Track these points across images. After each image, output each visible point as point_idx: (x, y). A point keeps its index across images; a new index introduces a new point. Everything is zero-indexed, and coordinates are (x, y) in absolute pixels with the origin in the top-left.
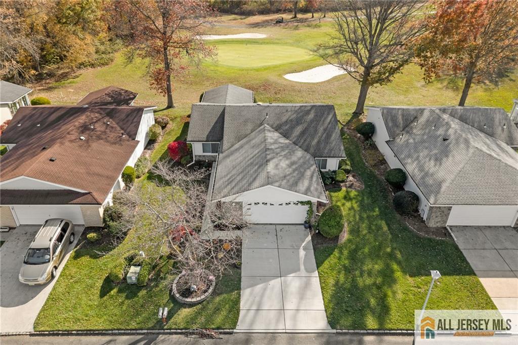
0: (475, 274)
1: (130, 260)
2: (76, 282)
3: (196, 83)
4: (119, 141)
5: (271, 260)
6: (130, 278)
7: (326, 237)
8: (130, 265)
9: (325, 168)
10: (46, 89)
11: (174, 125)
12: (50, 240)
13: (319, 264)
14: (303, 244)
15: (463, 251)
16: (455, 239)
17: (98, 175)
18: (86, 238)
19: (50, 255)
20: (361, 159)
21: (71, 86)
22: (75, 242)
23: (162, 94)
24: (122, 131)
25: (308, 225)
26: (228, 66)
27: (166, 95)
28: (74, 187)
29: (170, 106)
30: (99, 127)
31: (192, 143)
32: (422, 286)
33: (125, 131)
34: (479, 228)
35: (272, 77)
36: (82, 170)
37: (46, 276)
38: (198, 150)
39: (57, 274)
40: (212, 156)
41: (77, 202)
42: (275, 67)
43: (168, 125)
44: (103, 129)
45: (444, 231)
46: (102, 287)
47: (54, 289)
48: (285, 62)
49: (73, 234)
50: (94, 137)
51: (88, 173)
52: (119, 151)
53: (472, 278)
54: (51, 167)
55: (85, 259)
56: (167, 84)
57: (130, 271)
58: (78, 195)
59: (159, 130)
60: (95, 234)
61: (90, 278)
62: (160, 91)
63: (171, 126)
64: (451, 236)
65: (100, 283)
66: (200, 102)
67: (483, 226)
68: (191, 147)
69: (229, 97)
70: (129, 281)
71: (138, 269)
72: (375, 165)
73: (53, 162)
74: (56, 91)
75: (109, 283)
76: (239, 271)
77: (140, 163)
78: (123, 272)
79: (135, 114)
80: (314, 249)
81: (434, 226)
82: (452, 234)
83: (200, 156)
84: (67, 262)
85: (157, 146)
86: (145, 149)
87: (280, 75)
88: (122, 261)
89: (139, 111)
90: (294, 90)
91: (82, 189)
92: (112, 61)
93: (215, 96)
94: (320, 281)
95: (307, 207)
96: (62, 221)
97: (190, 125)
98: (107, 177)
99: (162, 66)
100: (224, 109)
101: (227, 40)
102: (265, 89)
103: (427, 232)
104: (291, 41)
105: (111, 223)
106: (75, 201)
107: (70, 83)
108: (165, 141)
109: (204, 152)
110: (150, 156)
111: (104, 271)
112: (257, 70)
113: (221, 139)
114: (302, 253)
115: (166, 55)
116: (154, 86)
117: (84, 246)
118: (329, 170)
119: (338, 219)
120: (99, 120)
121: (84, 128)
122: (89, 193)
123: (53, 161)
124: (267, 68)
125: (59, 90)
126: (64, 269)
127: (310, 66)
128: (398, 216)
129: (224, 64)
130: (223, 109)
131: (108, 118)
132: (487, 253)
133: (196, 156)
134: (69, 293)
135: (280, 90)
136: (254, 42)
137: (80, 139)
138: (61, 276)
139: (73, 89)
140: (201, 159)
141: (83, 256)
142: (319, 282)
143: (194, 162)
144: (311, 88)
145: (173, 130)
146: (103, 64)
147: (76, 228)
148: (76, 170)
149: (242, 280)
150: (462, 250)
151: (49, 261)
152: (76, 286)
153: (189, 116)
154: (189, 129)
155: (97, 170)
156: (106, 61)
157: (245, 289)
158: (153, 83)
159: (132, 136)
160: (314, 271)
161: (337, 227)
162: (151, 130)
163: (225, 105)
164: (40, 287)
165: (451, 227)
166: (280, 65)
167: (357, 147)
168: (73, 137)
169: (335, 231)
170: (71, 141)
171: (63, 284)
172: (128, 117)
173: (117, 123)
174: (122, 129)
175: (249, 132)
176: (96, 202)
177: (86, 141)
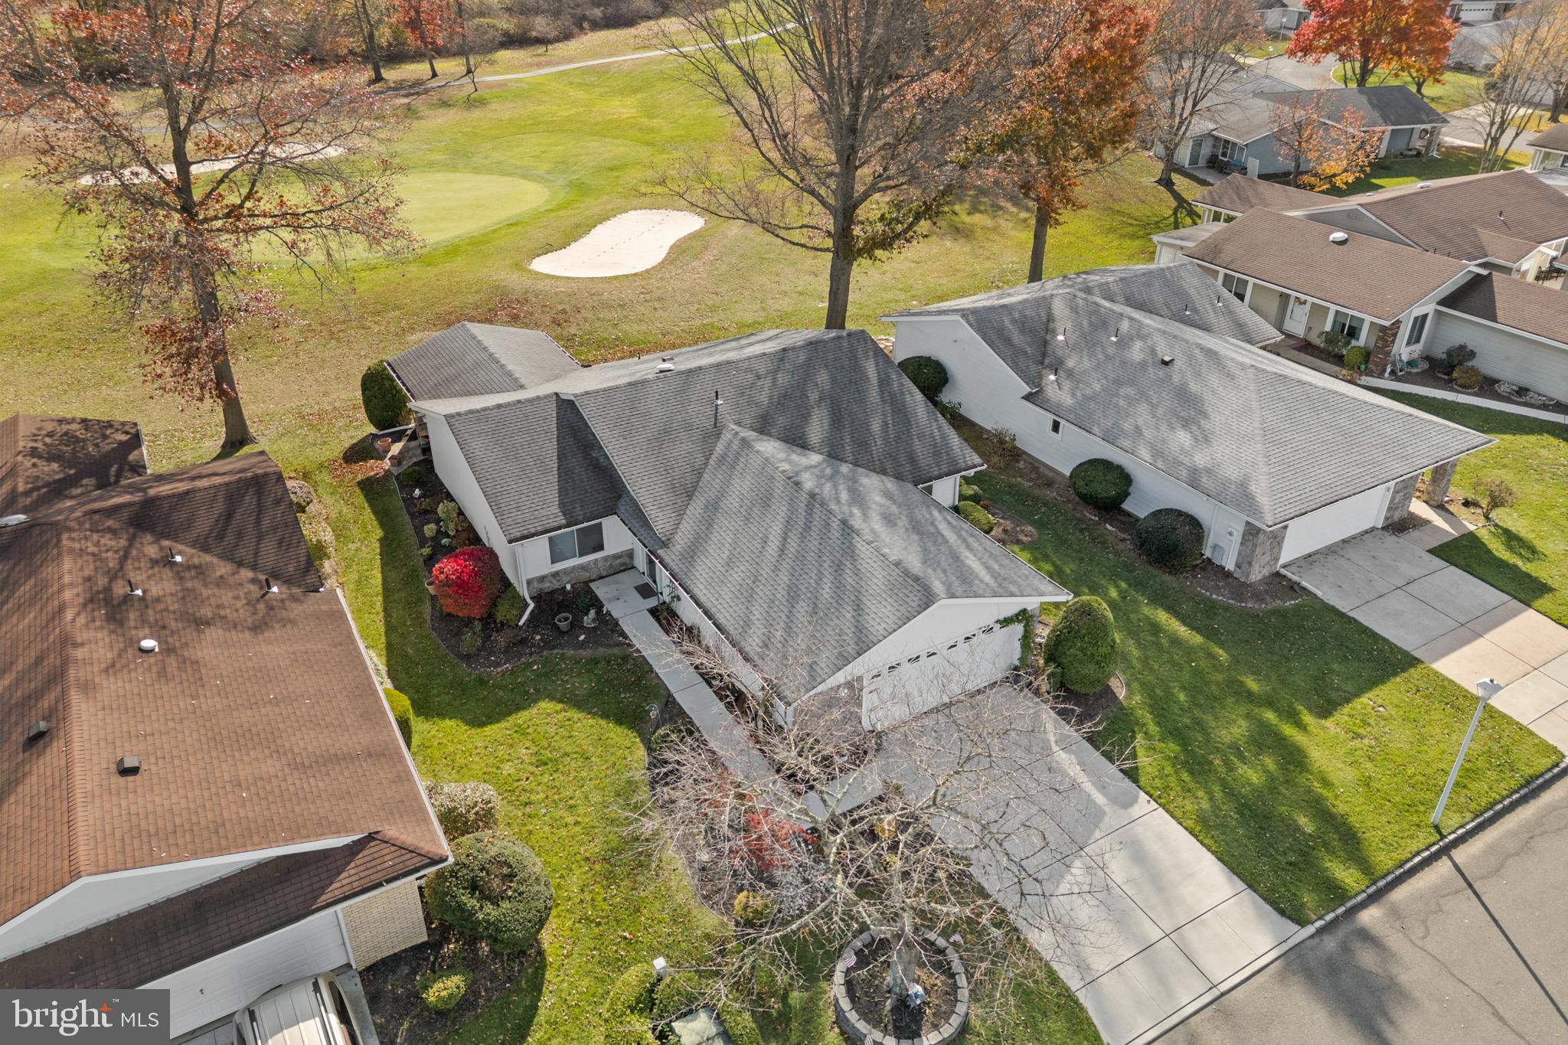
0: (1419, 661)
14: (1053, 737)
15: (1355, 615)
16: (1320, 593)
29: (239, 438)
30: (151, 586)
32: (1362, 731)
33: (257, 569)
34: (1332, 551)
36: (265, 766)
38: (528, 563)
40: (582, 567)
41: (347, 890)
44: (169, 587)
45: (1287, 583)
50: (174, 627)
51: (296, 767)
56: (215, 365)
58: (328, 863)
64: (1306, 588)
67: (1336, 544)
73: (138, 777)
80: (1087, 738)
81: (1259, 577)
82: (1305, 583)
83: (542, 579)
87: (518, 266)
91: (337, 833)
94: (1173, 816)
95: (1018, 629)
96: (317, 988)
98: (370, 755)
100: (574, 406)
103: (1260, 597)
104: (439, 157)
106: (336, 889)
109: (555, 561)
114: (1068, 760)
120: (125, 557)
121: (112, 607)
122: (371, 837)
123: (134, 771)
127: (578, 226)
128: (1172, 580)
130: (563, 406)
132: (1393, 604)
133: (529, 583)
137: (142, 651)
140: (547, 586)
142: (1174, 822)
143: (534, 604)
148: (245, 771)
150: (1351, 614)
155: (311, 742)
160: (1135, 800)
163: (568, 398)
170: (110, 670)
172: (229, 516)
173: (205, 549)
174: (240, 564)
175: (700, 460)
176: (417, 861)
177: (168, 650)
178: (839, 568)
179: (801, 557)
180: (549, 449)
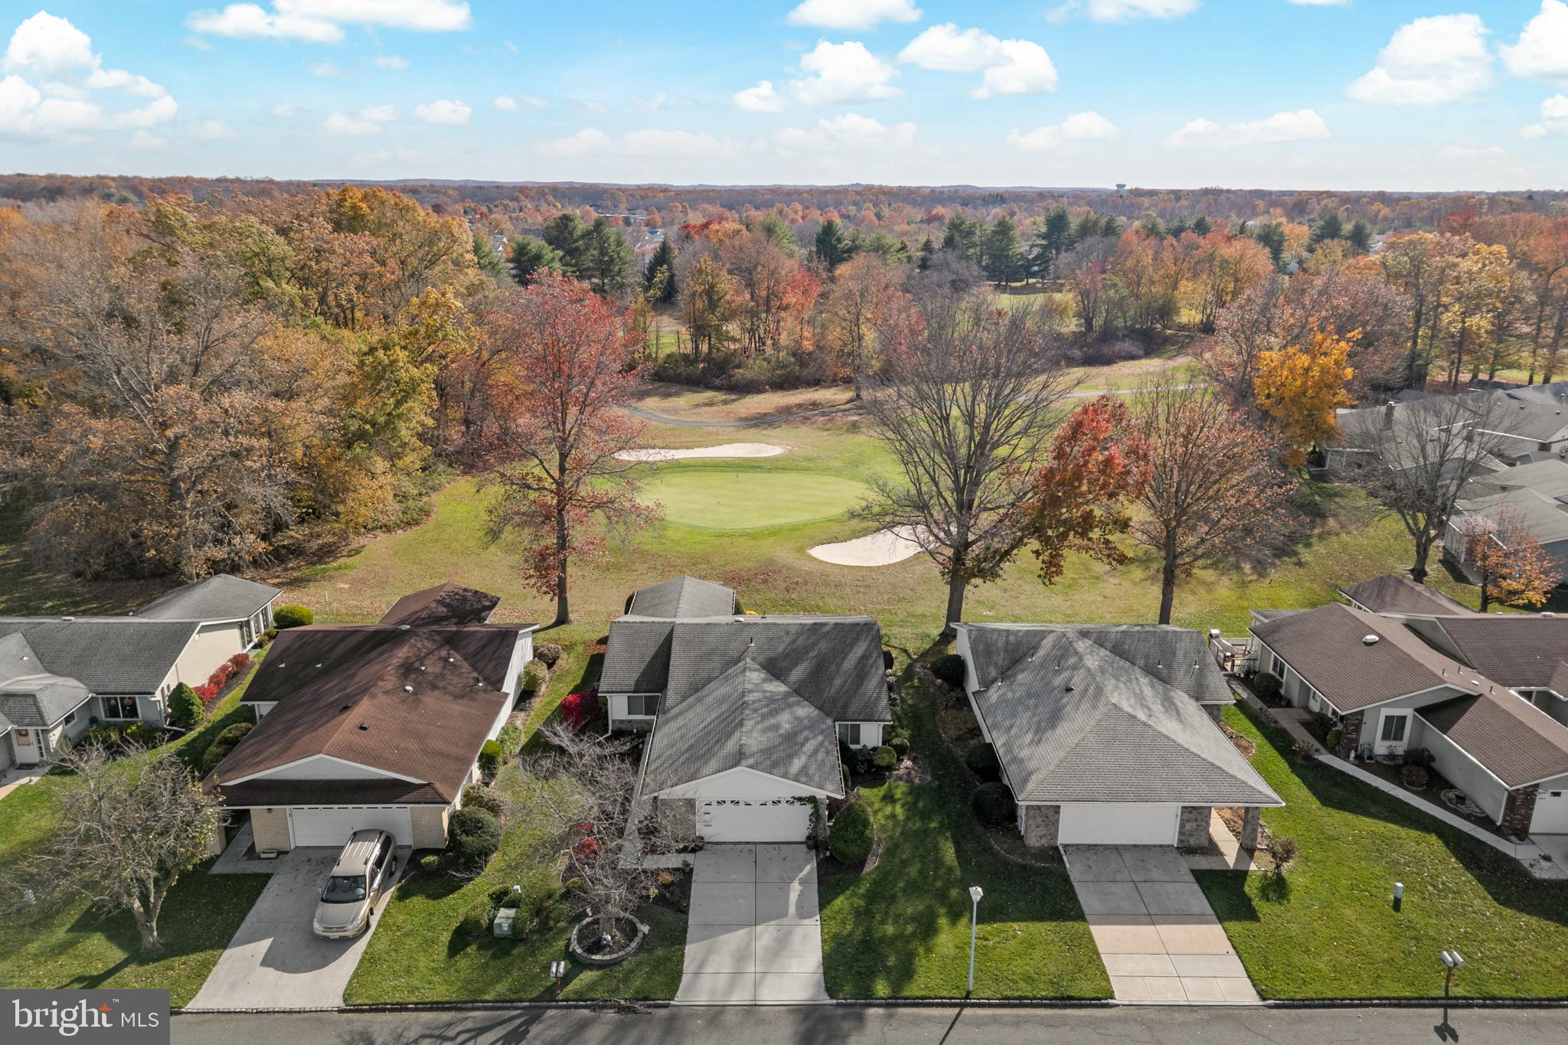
0: (1085, 919)
1: (500, 899)
2: (406, 935)
3: (617, 567)
4: (466, 694)
5: (741, 901)
6: (500, 925)
7: (843, 864)
8: (496, 908)
9: (858, 743)
10: (288, 584)
11: (571, 660)
12: (366, 863)
13: (823, 903)
14: (801, 876)
15: (1075, 885)
16: (1068, 866)
17: (443, 755)
18: (419, 865)
19: (365, 889)
20: (935, 726)
21: (342, 575)
22: (398, 874)
23: (549, 596)
24: (475, 674)
25: (813, 843)
26: (690, 526)
27: (556, 598)
28: (405, 774)
29: (562, 619)
30: (431, 667)
31: (608, 695)
32: (990, 937)
33: (480, 673)
34: (1117, 849)
35: (783, 554)
36: (413, 745)
37: (359, 922)
38: (618, 709)
39: (374, 924)
40: (645, 721)
42: (794, 528)
43: (559, 662)
44: (437, 669)
45: (1053, 854)
46: (451, 942)
47: (370, 945)
48: (818, 516)
49: (395, 858)
50: (425, 685)
51: (424, 751)
52: (473, 711)
53: (1077, 925)
54: (362, 740)
55: (418, 901)
56: (559, 577)
57: (499, 915)
58: (407, 786)
59: (542, 671)
60: (436, 858)
61: (432, 929)
62: (544, 589)
63: (566, 662)
64: (1063, 861)
65: (445, 937)
66: (626, 613)
67: (1125, 845)
68: (606, 704)
69: (683, 605)
70: (497, 932)
71: (512, 912)
72: (959, 739)
73: (365, 731)
74: (312, 588)
75: (464, 936)
76: (684, 916)
77: (506, 737)
78: (486, 917)
79: (497, 642)
80: (820, 883)
81: (1037, 844)
82: (1065, 858)
83: (622, 722)
84: (388, 905)
85: (537, 703)
86: (513, 710)
87: (801, 550)
88: (486, 900)
89: (506, 638)
90: (827, 584)
91: (417, 777)
92: (428, 514)
93: (657, 601)
94: (822, 931)
95: (808, 809)
96: (381, 833)
97: (607, 661)
99: (552, 540)
100: (672, 630)
101: (692, 463)
102: (765, 581)
103: (1023, 855)
104: (837, 464)
105: (464, 838)
106: (404, 798)
107: (340, 568)
108: (552, 694)
109: (630, 713)
110: (524, 724)
111: (452, 920)
112: (754, 536)
113: (663, 686)
114: (795, 889)
115: (561, 522)
116: (532, 581)
117: (414, 879)
118: (865, 746)
119: (860, 827)
120: (430, 653)
121: (408, 670)
122: (429, 784)
123: (365, 728)
124: (774, 532)
125: (317, 584)
126: (383, 916)
128: (979, 829)
129: (683, 521)
130: (669, 629)
131: (447, 647)
132: (1115, 888)
133: (613, 721)
134: (396, 951)
135: (797, 583)
136: (753, 467)
137: (406, 691)
138: (379, 926)
139: (346, 583)
140: (623, 727)
141: (414, 895)
142: (820, 933)
143: (610, 733)
144: (864, 578)
145: (568, 672)
146: (408, 524)
147: (399, 852)
148: (403, 745)
149: (689, 930)
150: (1074, 883)
151: (364, 898)
152: (408, 941)
153: (604, 641)
154: (604, 669)
155: (437, 744)
156: (416, 516)
157: (691, 943)
158: (531, 576)
159: (497, 682)
160: (812, 915)
161: (859, 842)
162: (527, 673)
163: (673, 625)
164: (347, 942)
165: (1066, 846)
166: (805, 525)
167: (933, 703)
168: (389, 686)
169: (856, 850)
170: (387, 693)
171: (384, 939)
172: (484, 647)
173: (466, 660)
174: (475, 670)
175: (716, 673)
176: (439, 800)
177: (415, 693)
178: (718, 741)
179: (709, 733)
180: (652, 650)
